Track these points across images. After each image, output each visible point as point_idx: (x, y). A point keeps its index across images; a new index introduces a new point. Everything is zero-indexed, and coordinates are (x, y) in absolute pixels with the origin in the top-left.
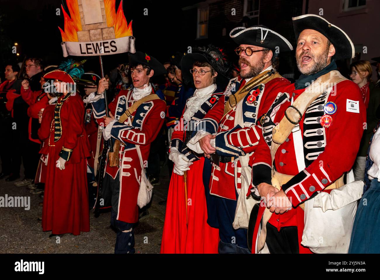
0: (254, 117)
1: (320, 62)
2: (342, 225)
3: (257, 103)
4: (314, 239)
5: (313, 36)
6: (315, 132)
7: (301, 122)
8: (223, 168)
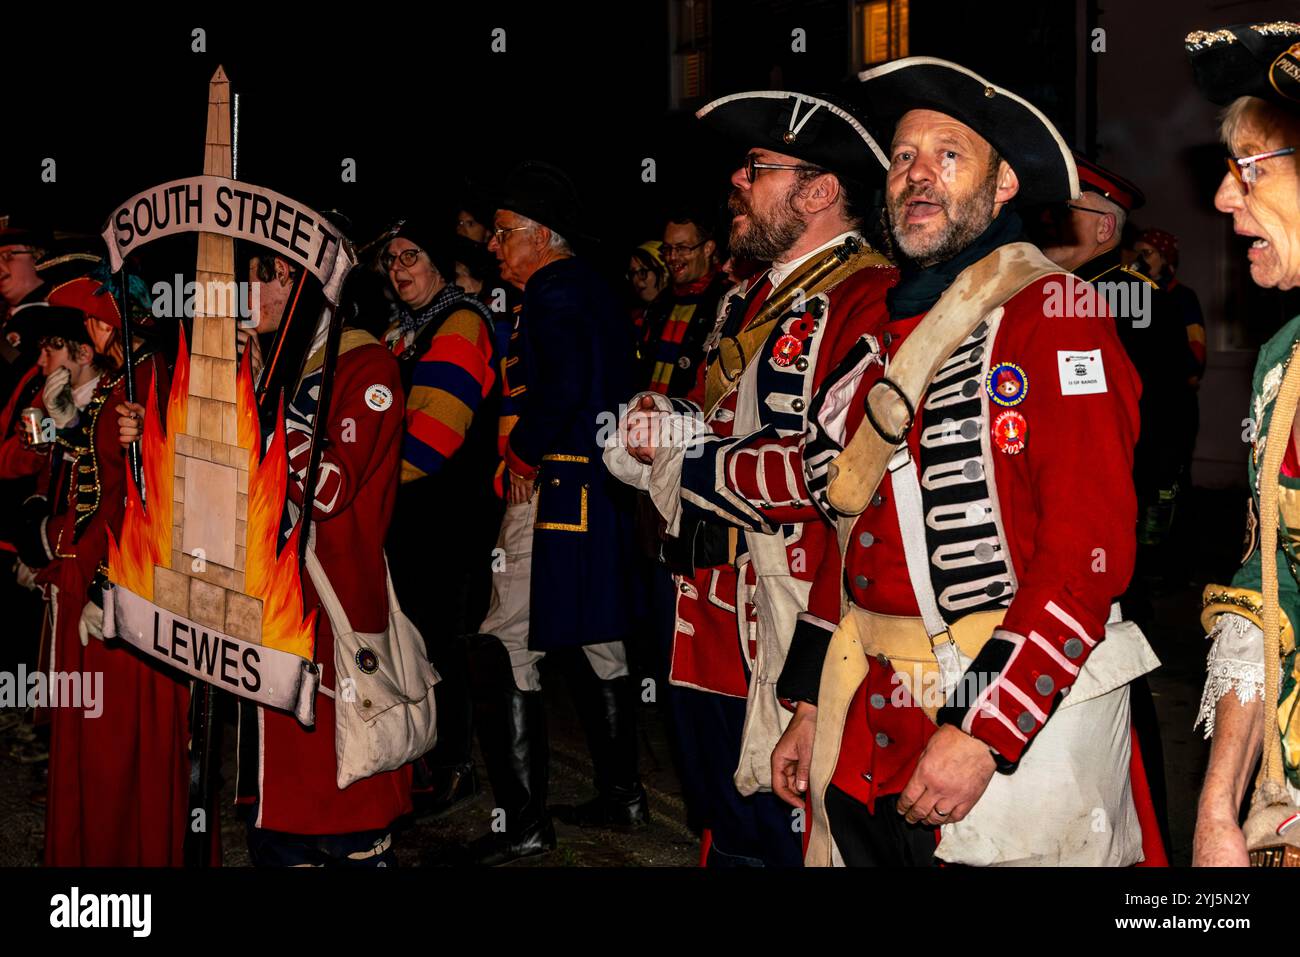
0: (797, 410)
1: (966, 223)
2: (1072, 780)
3: (805, 361)
4: (977, 835)
5: (941, 132)
6: (959, 472)
7: (912, 434)
8: (703, 591)
